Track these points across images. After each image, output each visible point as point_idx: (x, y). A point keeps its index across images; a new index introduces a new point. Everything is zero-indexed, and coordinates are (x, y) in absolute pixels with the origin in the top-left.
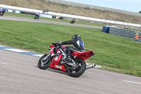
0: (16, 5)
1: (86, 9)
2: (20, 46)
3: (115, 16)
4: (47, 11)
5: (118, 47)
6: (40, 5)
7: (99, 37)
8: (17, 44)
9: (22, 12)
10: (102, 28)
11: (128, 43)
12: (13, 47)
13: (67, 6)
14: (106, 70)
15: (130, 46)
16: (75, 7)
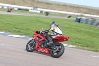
0: (15, 4)
1: (64, 6)
2: (18, 33)
3: (84, 11)
4: (37, 8)
5: (86, 32)
6: (32, 4)
7: (73, 26)
8: (16, 31)
9: (19, 9)
10: (75, 19)
11: (94, 29)
12: (13, 33)
13: (50, 4)
14: (79, 48)
15: (95, 32)
16: (56, 5)
